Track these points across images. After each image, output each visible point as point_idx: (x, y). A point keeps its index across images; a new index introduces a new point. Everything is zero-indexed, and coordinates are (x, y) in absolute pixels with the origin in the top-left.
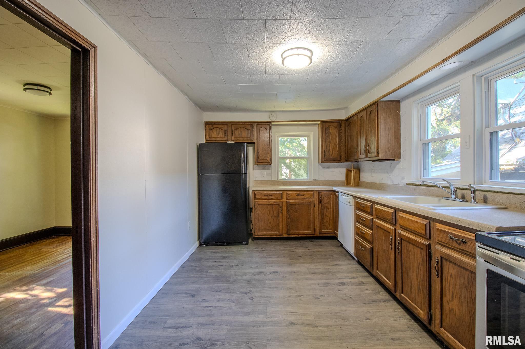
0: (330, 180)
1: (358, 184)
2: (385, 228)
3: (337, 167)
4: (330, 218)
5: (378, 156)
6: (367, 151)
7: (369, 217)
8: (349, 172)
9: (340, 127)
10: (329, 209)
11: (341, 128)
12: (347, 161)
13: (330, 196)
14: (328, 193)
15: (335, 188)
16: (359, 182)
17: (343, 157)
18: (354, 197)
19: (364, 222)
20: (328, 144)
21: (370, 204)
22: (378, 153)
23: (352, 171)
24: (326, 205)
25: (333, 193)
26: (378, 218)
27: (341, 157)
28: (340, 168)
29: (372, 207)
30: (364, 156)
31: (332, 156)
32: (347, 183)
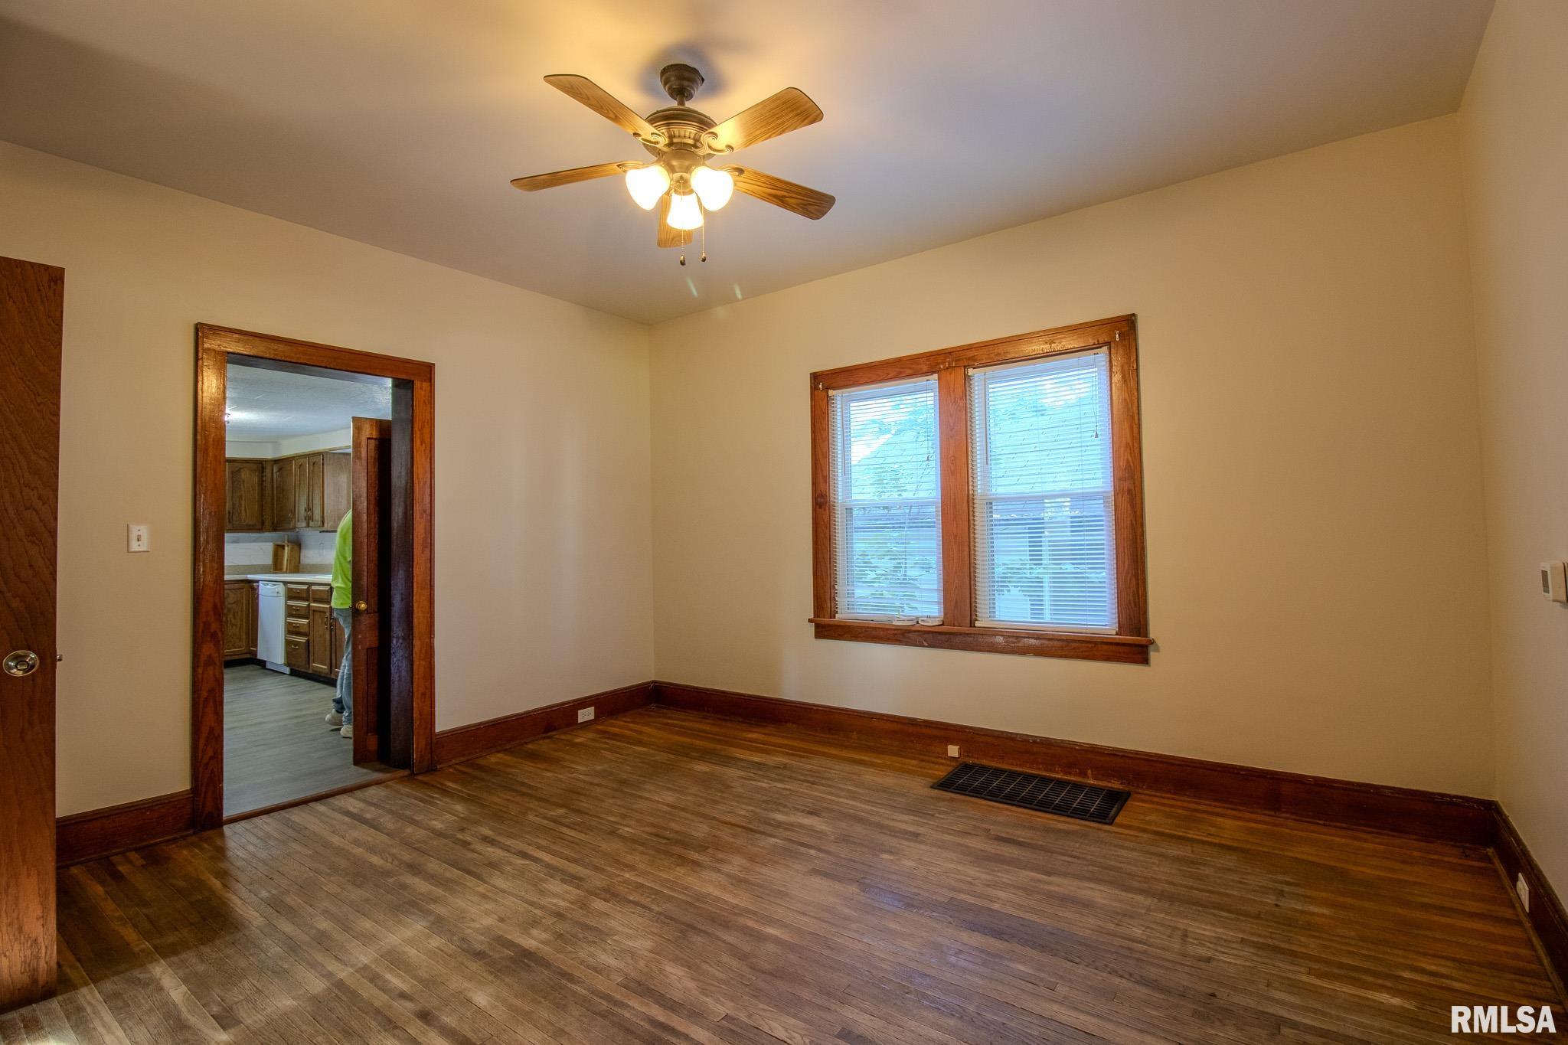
0: (240, 564)
1: (297, 568)
2: (322, 609)
3: (255, 541)
4: (240, 628)
5: (323, 526)
6: (309, 519)
7: (304, 604)
8: (280, 549)
9: (262, 472)
10: (240, 613)
11: (264, 474)
12: (275, 529)
13: (242, 591)
14: (237, 586)
15: (251, 577)
16: (298, 566)
17: (268, 523)
18: (285, 583)
19: (299, 613)
20: (238, 500)
21: (305, 587)
22: (323, 522)
23: (286, 548)
24: (234, 606)
25: (247, 585)
26: (315, 601)
27: (263, 523)
28: (262, 541)
29: (308, 590)
30: (304, 524)
31: (245, 521)
32: (277, 567)
